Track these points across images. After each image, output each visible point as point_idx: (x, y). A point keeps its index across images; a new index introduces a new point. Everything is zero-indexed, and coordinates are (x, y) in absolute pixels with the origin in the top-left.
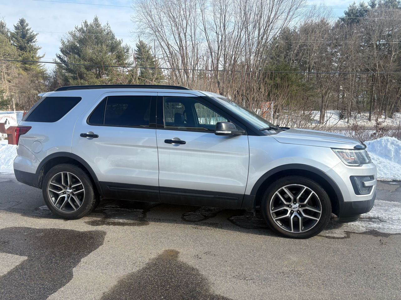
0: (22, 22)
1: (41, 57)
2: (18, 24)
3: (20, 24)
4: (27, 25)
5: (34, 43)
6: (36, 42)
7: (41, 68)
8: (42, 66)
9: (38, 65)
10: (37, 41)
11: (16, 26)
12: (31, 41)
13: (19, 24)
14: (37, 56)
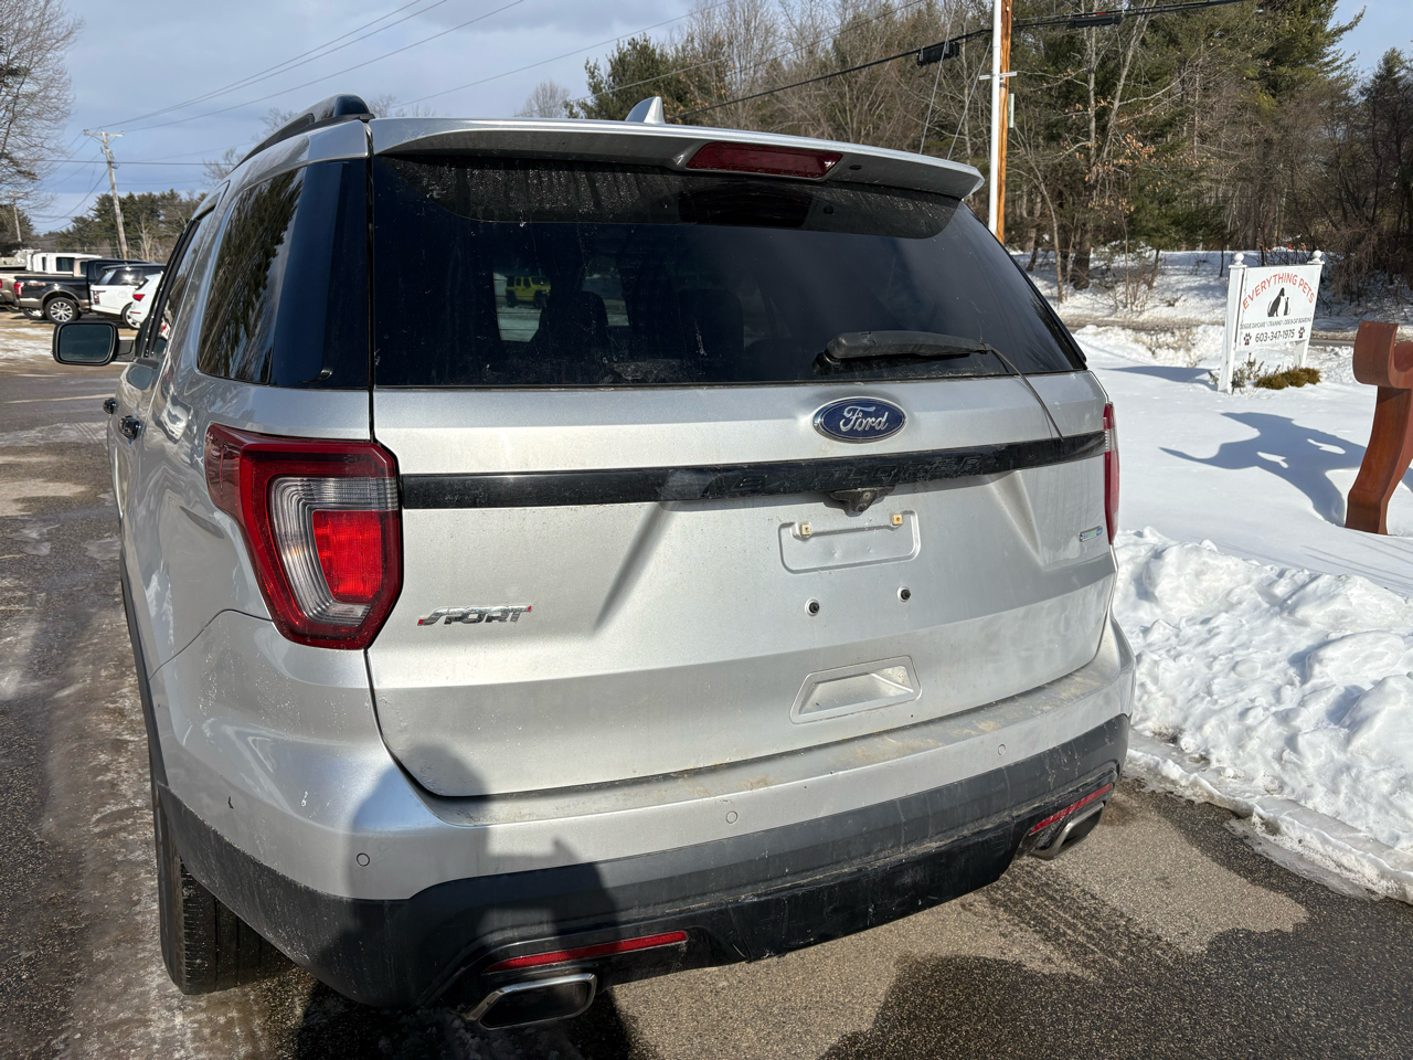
1: (1346, 29)
7: (1336, 74)
8: (1339, 67)
9: (1327, 64)
14: (1331, 25)
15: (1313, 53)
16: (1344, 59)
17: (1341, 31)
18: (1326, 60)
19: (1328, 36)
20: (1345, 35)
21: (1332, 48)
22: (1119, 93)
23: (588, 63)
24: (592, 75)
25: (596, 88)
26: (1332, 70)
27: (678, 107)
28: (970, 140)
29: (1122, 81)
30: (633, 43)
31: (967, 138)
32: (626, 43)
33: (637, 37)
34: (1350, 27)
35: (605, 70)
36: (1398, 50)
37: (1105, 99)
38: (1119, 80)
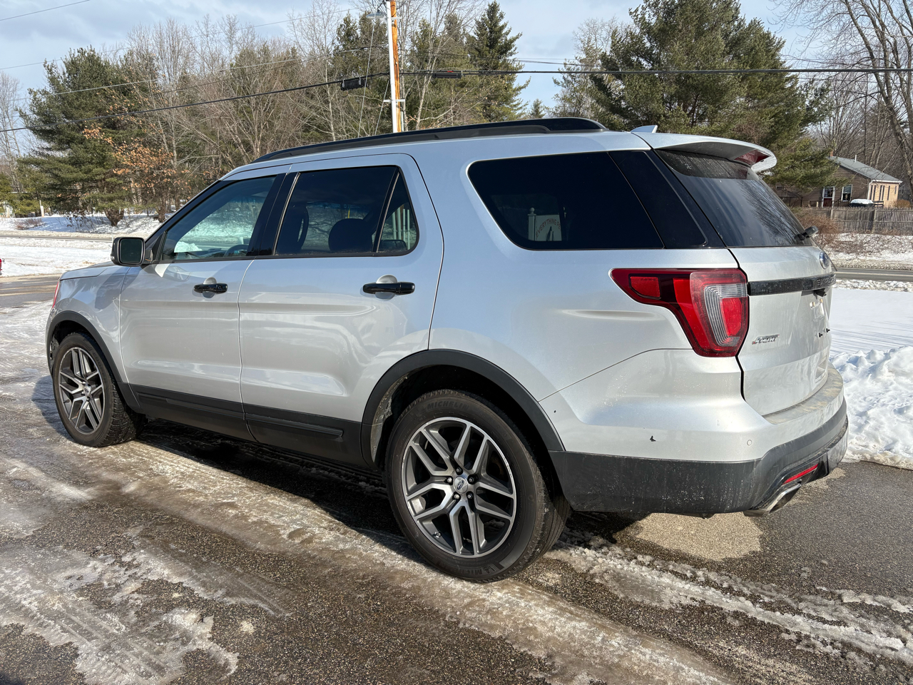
0: (493, 9)
1: (522, 88)
2: (484, 15)
3: (488, 15)
4: (502, 16)
5: (511, 55)
6: (515, 54)
7: (520, 111)
8: (521, 108)
9: (515, 106)
10: (516, 51)
11: (480, 20)
12: (505, 52)
13: (486, 16)
14: (515, 85)
15: (507, 99)
16: (523, 104)
17: (520, 88)
18: (514, 103)
19: (514, 91)
20: (522, 91)
21: (517, 98)
22: (419, 114)
23: (46, 62)
24: (50, 71)
25: (53, 81)
26: (518, 109)
27: (124, 99)
28: (336, 135)
29: (421, 107)
30: (82, 52)
31: (333, 134)
32: (76, 51)
33: (85, 48)
34: (524, 87)
35: (61, 69)
36: (540, 100)
37: (413, 117)
38: (419, 106)
